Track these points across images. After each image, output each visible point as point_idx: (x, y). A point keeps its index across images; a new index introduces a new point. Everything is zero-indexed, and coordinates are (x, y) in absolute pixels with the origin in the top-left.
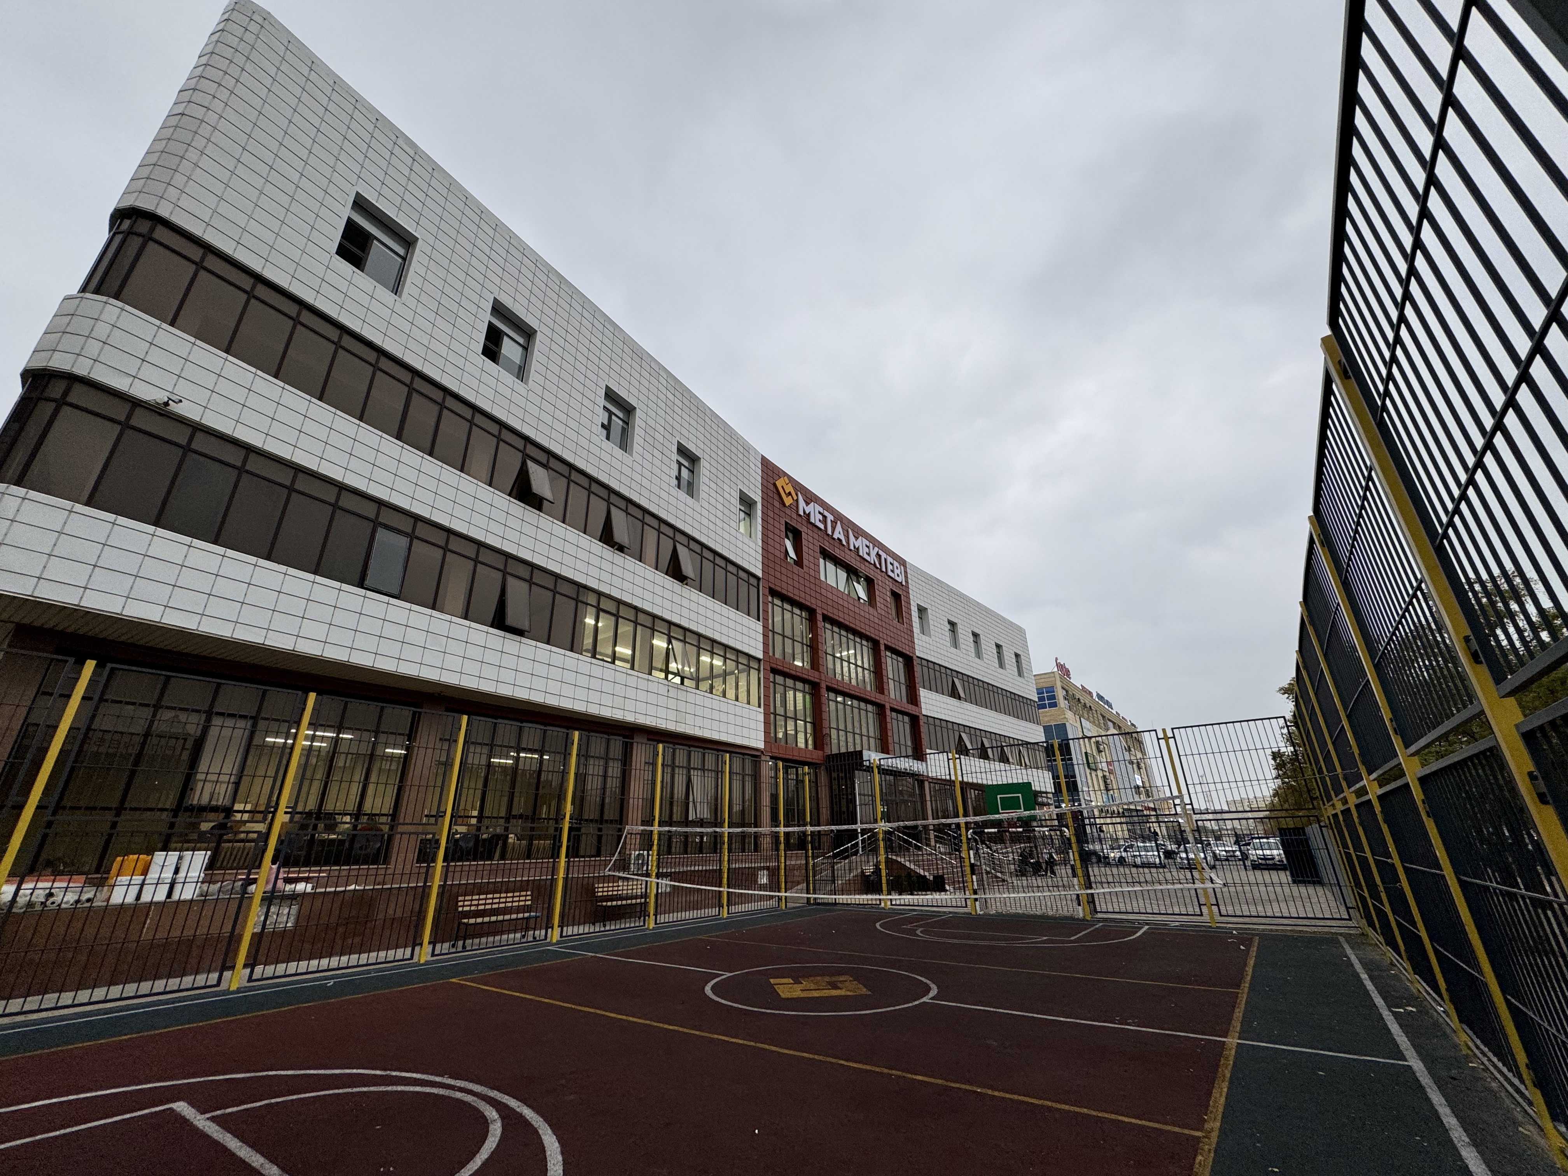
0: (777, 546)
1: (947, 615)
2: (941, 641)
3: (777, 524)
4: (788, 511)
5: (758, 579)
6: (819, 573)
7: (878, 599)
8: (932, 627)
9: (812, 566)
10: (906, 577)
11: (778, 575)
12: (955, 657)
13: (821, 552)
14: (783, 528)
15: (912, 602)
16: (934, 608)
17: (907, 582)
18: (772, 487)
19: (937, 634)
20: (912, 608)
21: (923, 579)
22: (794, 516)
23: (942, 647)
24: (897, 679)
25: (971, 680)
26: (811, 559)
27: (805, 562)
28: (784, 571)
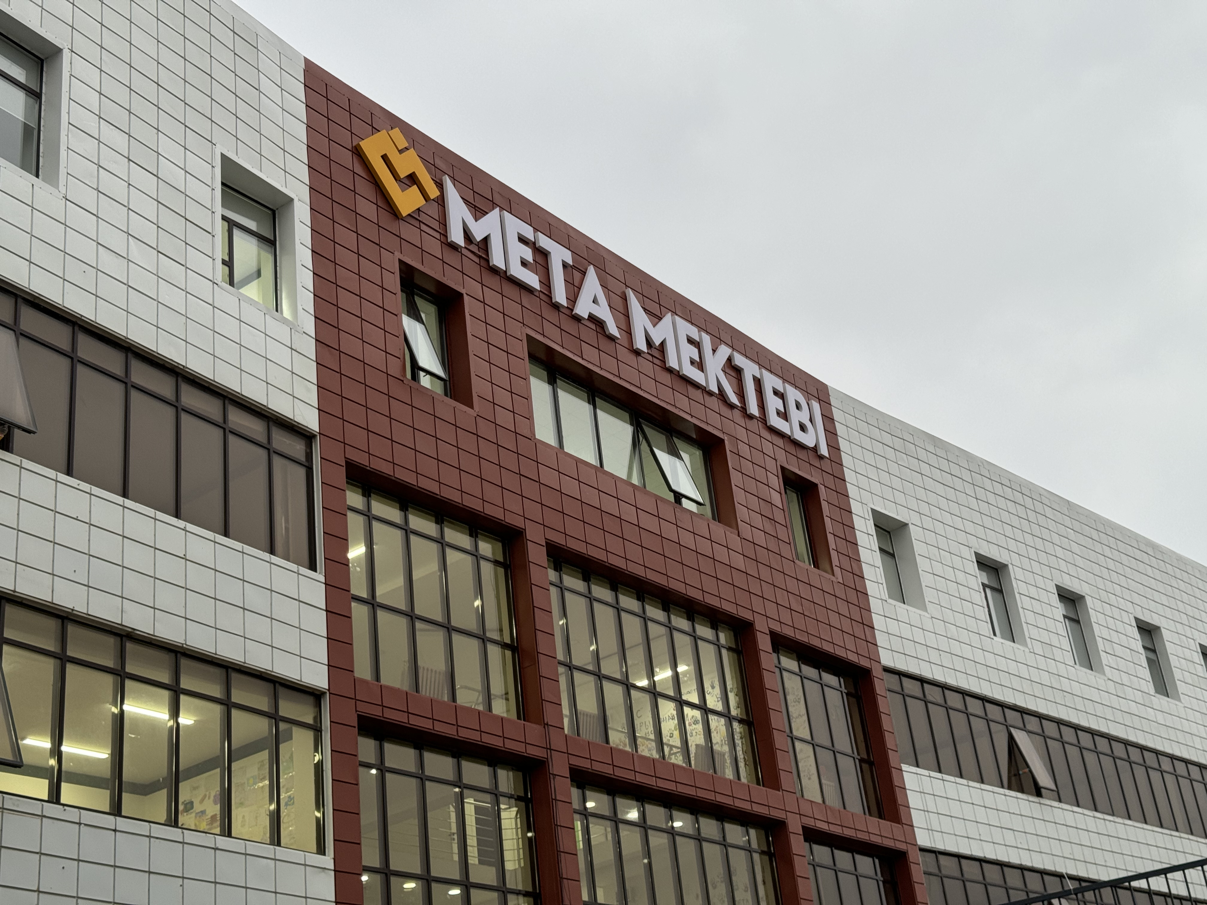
0: (375, 336)
1: (973, 541)
2: (960, 620)
3: (369, 270)
4: (409, 232)
5: (307, 437)
6: (530, 418)
7: (739, 496)
8: (926, 579)
9: (503, 398)
10: (831, 433)
11: (379, 424)
12: (1013, 667)
13: (533, 357)
14: (394, 282)
15: (855, 507)
16: (928, 523)
17: (834, 447)
18: (347, 158)
19: (944, 599)
20: (858, 523)
21: (887, 438)
22: (434, 246)
23: (964, 636)
24: (823, 738)
25: (1068, 734)
26: (502, 378)
27: (478, 386)
28: (400, 411)
